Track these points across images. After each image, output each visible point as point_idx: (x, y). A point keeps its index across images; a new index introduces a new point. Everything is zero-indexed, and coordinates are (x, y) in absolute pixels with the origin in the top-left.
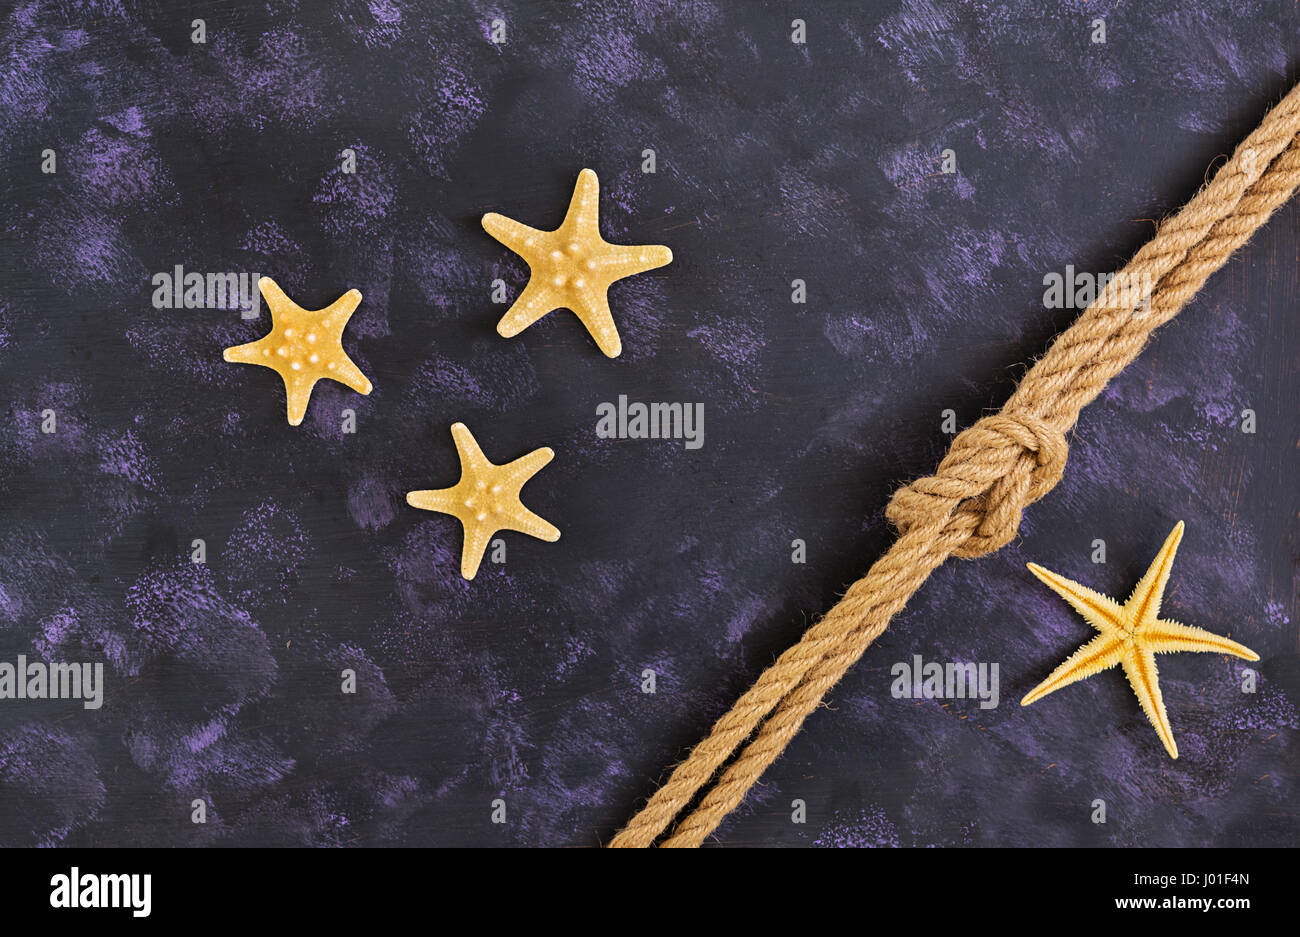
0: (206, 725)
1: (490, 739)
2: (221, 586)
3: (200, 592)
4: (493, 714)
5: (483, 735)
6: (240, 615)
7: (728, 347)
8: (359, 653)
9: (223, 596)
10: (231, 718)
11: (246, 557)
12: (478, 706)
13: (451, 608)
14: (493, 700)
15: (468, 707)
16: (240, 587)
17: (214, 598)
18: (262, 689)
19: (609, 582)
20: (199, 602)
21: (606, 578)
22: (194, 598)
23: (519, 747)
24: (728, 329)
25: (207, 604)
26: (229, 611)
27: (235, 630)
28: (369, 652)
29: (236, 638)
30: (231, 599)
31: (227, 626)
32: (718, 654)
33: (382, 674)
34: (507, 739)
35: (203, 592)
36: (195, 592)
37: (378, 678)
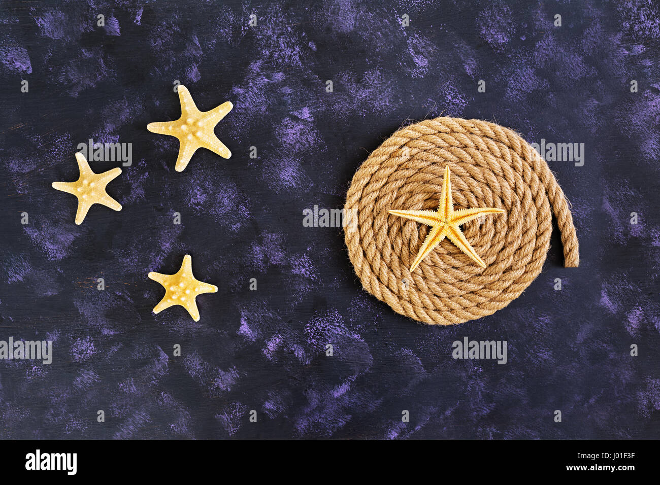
0: (341, 385)
1: (469, 389)
2: (347, 323)
3: (338, 326)
4: (470, 378)
5: (466, 387)
6: (356, 336)
7: (577, 211)
8: (410, 352)
9: (348, 328)
10: (352, 382)
11: (358, 310)
12: (464, 374)
13: (451, 331)
14: (470, 372)
15: (459, 375)
16: (355, 324)
17: (344, 329)
18: (366, 369)
19: (523, 317)
20: (337, 331)
21: (522, 316)
22: (335, 329)
23: (482, 392)
24: (577, 202)
25: (341, 332)
26: (351, 334)
27: (353, 343)
28: (414, 352)
29: (354, 347)
30: (351, 329)
31: (350, 341)
32: (572, 349)
33: (420, 361)
34: (477, 389)
35: (339, 326)
36: (335, 326)
37: (418, 363)
